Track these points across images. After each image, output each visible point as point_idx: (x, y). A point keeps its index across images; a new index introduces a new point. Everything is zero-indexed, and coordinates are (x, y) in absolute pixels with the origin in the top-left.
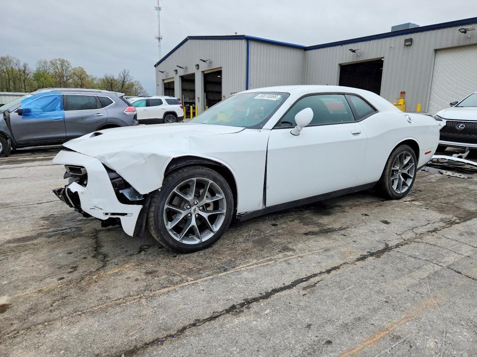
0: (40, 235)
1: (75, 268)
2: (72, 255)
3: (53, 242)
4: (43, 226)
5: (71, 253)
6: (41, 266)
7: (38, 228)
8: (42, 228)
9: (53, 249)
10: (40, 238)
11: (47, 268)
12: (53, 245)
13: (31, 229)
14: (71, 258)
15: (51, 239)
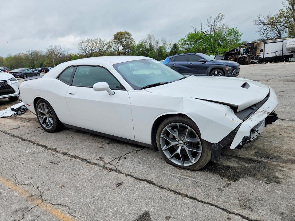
0: (285, 162)
1: (273, 136)
2: (271, 141)
3: (278, 152)
4: (280, 170)
5: (271, 142)
6: (288, 141)
7: (285, 169)
8: (282, 169)
9: (279, 148)
10: (286, 159)
11: (285, 140)
12: (278, 149)
13: (291, 171)
14: (272, 140)
15: (278, 154)
